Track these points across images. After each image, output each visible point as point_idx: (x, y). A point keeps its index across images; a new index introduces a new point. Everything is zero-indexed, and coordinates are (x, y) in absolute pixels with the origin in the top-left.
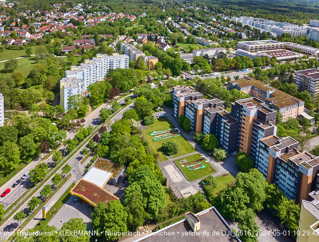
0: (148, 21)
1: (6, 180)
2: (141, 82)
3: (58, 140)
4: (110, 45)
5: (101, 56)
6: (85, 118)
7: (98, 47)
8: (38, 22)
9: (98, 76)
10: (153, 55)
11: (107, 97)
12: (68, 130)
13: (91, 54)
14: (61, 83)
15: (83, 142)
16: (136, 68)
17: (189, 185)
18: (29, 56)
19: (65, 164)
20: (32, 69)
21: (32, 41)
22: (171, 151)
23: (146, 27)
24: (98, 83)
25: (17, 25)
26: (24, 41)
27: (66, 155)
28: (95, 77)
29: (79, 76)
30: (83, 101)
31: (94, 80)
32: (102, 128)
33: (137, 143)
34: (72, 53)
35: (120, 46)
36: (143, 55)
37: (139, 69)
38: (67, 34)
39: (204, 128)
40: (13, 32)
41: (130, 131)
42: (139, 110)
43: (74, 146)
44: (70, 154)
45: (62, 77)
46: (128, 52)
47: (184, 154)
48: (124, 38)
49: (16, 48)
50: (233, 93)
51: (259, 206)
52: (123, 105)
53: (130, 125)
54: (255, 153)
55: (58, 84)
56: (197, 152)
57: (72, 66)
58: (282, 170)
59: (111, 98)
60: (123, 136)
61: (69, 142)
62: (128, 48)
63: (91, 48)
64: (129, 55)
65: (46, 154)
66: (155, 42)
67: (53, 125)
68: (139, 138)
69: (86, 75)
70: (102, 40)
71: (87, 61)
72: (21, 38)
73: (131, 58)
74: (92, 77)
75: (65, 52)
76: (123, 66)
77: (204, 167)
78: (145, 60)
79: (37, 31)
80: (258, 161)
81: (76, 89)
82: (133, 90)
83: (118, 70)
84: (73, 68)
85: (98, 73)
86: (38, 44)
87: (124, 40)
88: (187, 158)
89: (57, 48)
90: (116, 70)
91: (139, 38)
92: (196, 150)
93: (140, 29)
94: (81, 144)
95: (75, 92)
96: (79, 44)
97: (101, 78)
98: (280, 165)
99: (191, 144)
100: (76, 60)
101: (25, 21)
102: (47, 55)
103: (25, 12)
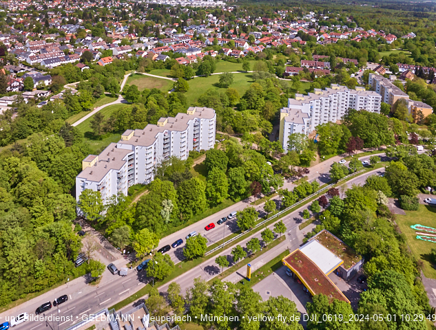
0: (417, 45)
1: (211, 213)
2: (399, 139)
3: (273, 186)
4: (353, 75)
5: (338, 88)
6: (309, 169)
7: (335, 75)
8: (259, 31)
9: (332, 115)
10: (423, 102)
11: (343, 148)
12: (287, 178)
13: (323, 83)
14: (281, 114)
15: (304, 200)
16: (392, 115)
18: (246, 72)
19: (279, 220)
20: (248, 88)
21: (251, 54)
23: (413, 56)
24: (332, 125)
25: (235, 33)
26: (242, 53)
27: (281, 209)
28: (327, 115)
29: (305, 109)
30: (308, 145)
31: (325, 119)
32: (332, 189)
33: (386, 230)
34: (298, 77)
35: (368, 77)
36: (407, 97)
37: (397, 117)
38: (294, 51)
40: (231, 40)
41: (376, 209)
42: (394, 181)
43: (292, 201)
44: (287, 209)
45: (284, 106)
46: (380, 89)
48: (375, 67)
49: (232, 60)
52: (366, 166)
53: (377, 200)
55: (278, 114)
57: (297, 94)
59: (349, 151)
60: (363, 212)
61: (286, 193)
62: (381, 83)
63: (325, 75)
64: (382, 94)
65: (257, 199)
66: (428, 81)
67: (267, 166)
68: (390, 225)
69: (314, 111)
70: (341, 65)
71: (318, 91)
72: (239, 49)
73: (385, 100)
74: (323, 115)
75: (289, 74)
76: (370, 108)
78: (409, 106)
79: (257, 42)
81: (301, 126)
82: (385, 147)
83: (363, 112)
84: (299, 97)
85: (332, 111)
86: (257, 58)
87: (375, 70)
89: (280, 67)
90: (359, 112)
91: (400, 70)
93: (403, 57)
94: (302, 201)
95: (298, 129)
96: (308, 67)
97: (337, 119)
100: (303, 87)
101: (244, 29)
102: (266, 75)
103: (244, 18)
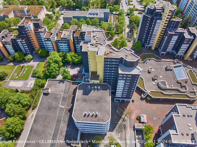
17: (28, 82)
22: (4, 76)
39: (10, 52)
47: (12, 72)
50: (6, 22)
51: (61, 64)
54: (43, 45)
56: (17, 66)
58: (60, 44)
77: (27, 69)
80: (47, 48)
88: (15, 72)
92: (15, 65)
98: (59, 42)
99: (10, 64)
